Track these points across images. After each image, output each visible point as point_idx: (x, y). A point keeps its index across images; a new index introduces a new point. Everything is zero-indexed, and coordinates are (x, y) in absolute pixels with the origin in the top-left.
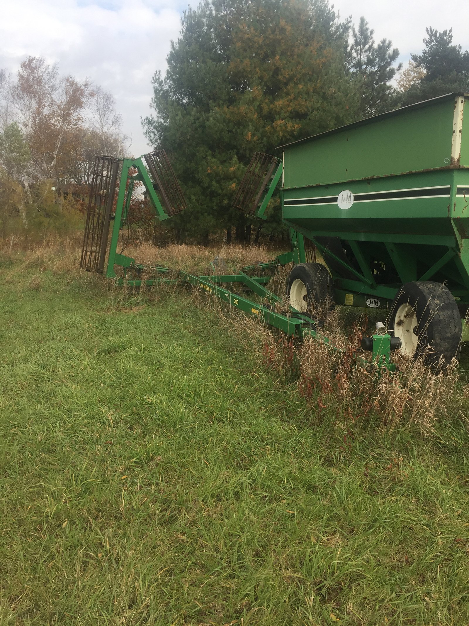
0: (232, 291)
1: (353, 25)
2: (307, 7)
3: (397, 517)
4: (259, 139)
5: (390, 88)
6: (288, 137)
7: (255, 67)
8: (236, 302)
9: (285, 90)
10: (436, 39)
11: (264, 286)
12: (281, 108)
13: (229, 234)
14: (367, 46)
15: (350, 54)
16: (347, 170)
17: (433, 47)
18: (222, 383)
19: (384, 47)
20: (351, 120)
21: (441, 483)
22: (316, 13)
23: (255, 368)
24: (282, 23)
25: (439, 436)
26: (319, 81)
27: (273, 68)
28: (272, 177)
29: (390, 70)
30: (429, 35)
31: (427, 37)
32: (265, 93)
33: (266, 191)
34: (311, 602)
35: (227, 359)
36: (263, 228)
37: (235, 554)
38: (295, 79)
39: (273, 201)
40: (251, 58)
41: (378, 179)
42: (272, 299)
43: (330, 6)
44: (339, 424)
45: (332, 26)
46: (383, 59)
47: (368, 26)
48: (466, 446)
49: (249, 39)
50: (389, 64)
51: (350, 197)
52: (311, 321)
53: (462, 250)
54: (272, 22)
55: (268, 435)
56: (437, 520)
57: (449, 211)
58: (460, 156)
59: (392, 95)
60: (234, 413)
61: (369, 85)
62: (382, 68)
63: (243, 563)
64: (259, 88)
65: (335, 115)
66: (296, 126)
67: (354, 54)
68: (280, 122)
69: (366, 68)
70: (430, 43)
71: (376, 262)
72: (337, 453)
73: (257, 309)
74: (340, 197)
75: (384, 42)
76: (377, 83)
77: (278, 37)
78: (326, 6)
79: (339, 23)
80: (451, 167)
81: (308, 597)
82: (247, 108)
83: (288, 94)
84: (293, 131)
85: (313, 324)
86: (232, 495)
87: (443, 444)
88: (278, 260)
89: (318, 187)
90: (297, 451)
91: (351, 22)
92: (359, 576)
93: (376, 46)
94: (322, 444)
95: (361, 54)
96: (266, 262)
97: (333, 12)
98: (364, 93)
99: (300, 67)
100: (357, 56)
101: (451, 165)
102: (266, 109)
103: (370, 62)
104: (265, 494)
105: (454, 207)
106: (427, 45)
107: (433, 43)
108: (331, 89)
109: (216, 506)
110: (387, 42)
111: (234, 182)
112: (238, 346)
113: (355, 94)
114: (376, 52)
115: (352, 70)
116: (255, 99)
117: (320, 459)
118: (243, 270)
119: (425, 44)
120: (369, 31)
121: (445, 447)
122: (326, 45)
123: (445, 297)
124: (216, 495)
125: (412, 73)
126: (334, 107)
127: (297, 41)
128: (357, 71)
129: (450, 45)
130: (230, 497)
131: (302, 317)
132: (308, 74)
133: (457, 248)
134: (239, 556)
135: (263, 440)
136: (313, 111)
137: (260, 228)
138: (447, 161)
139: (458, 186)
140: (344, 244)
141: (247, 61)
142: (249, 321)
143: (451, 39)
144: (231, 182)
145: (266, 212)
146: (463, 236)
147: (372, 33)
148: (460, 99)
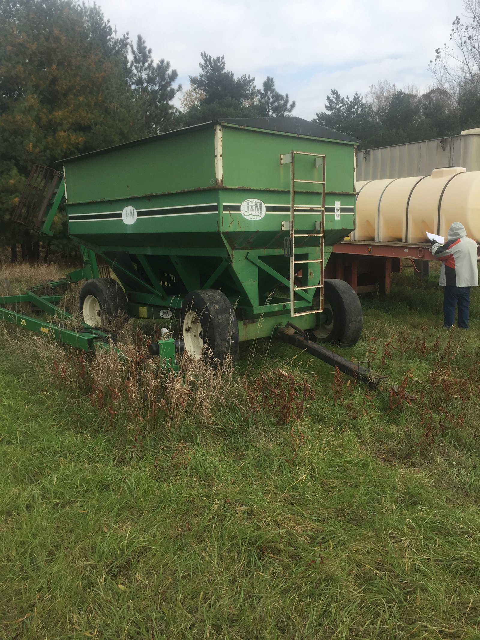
0: (18, 312)
1: (131, 42)
2: (82, 18)
3: (181, 494)
4: (41, 152)
5: (172, 107)
6: (73, 149)
7: (30, 74)
8: (23, 322)
9: (65, 101)
10: (210, 64)
11: (56, 305)
12: (61, 119)
13: (14, 252)
14: (146, 65)
15: (130, 71)
16: (128, 187)
17: (209, 72)
18: (10, 406)
19: (163, 67)
20: (136, 136)
21: (219, 460)
22: (92, 25)
23: (46, 386)
24: (56, 32)
25: (219, 423)
26: (100, 95)
27: (51, 77)
28: (55, 191)
29: (171, 89)
30: (204, 60)
31: (203, 62)
32: (42, 102)
33: (50, 205)
34: (102, 581)
35: (16, 382)
36: (53, 244)
37: (27, 559)
38: (75, 90)
39: (61, 216)
40: (24, 64)
41: (157, 197)
42: (63, 317)
43: (105, 20)
44: (132, 427)
45: (109, 40)
46: (163, 78)
47: (145, 45)
48: (241, 428)
49: (20, 44)
50: (169, 84)
51: (134, 212)
52: (104, 335)
53: (233, 260)
54: (45, 30)
55: (61, 448)
56: (214, 491)
57: (218, 226)
58: (222, 177)
59: (174, 114)
60: (25, 434)
61: (152, 102)
62: (164, 88)
63: (36, 565)
64: (35, 96)
65: (118, 131)
66: (80, 139)
67: (135, 71)
68: (62, 134)
69: (147, 86)
70: (206, 67)
71: (166, 275)
72: (129, 452)
73: (46, 327)
74: (124, 212)
75: (162, 62)
76: (159, 102)
77: (53, 45)
78: (101, 19)
79: (116, 38)
80: (216, 187)
81: (99, 577)
82: (23, 117)
83: (67, 105)
84: (78, 144)
85: (105, 337)
86: (24, 508)
87: (223, 429)
88: (69, 277)
89: (102, 202)
90: (90, 458)
91: (128, 38)
92: (147, 549)
93: (155, 65)
94: (116, 447)
95: (141, 71)
96: (56, 280)
97: (110, 26)
98: (148, 111)
99: (78, 78)
100: (138, 73)
101: (216, 185)
102: (44, 119)
103: (151, 80)
104: (58, 501)
105: (222, 223)
106: (203, 69)
107: (208, 68)
108: (113, 104)
109: (6, 522)
110: (165, 62)
111: (17, 196)
112: (27, 367)
113: (137, 112)
114: (156, 71)
115: (133, 87)
116: (31, 108)
117: (114, 461)
118: (31, 289)
119: (201, 68)
120: (147, 49)
121: (224, 431)
122: (104, 59)
123: (222, 302)
124: (5, 512)
125: (194, 94)
126: (117, 122)
127: (74, 52)
128: (139, 88)
129: (224, 71)
130: (21, 511)
131: (94, 331)
132: (88, 87)
133: (229, 259)
134: (32, 560)
135: (56, 452)
136: (96, 124)
137: (49, 244)
138: (212, 181)
139: (224, 204)
140: (133, 257)
141: (20, 68)
142: (39, 341)
143: (224, 66)
144: (13, 196)
145: (51, 228)
146: (234, 248)
147: (150, 51)
148: (218, 128)
